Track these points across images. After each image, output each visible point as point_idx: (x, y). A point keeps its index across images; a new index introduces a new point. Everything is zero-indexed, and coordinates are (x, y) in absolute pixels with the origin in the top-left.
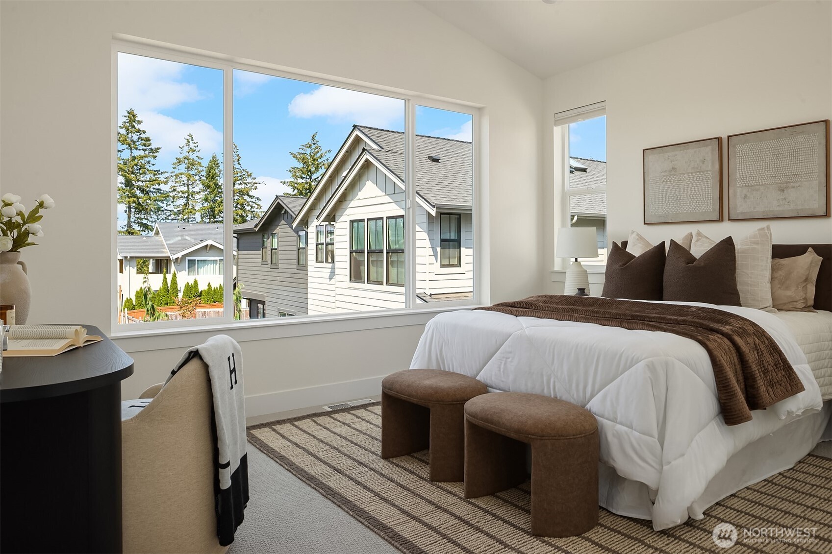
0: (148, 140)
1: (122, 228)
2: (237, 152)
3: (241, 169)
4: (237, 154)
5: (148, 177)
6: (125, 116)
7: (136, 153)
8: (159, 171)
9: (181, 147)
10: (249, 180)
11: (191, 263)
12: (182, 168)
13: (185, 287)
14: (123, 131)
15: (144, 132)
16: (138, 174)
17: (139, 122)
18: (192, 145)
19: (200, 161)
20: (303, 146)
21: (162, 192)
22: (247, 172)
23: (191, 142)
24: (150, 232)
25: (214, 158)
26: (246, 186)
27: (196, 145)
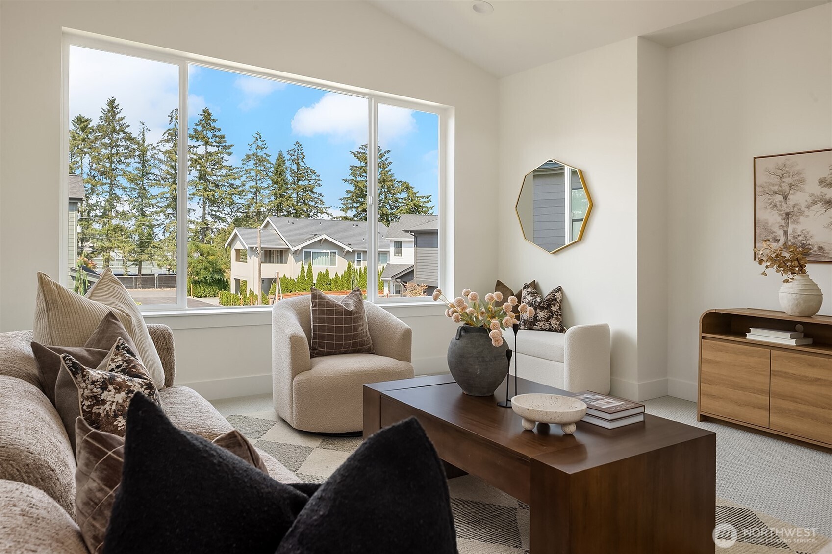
0: (223, 137)
1: (197, 219)
2: (301, 150)
3: (305, 166)
4: (301, 152)
5: (223, 172)
6: (201, 115)
7: (211, 149)
8: (231, 166)
9: (250, 144)
10: (313, 177)
11: (308, 254)
12: (251, 164)
13: (318, 276)
14: (199, 128)
15: (219, 130)
16: (214, 169)
17: (214, 120)
18: (260, 143)
19: (268, 158)
20: (363, 146)
21: (234, 186)
22: (311, 169)
23: (259, 139)
24: (221, 223)
25: (281, 156)
26: (310, 183)
27: (264, 142)
